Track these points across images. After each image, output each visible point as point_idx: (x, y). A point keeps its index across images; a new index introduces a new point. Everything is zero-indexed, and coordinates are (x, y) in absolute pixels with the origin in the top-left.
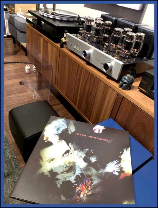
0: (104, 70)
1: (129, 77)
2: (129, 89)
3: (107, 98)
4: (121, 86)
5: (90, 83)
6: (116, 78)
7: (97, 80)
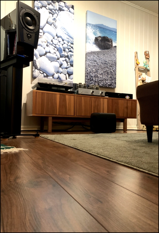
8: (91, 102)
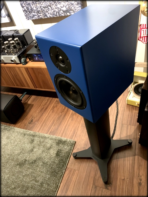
0: (13, 62)
1: (23, 59)
2: (27, 63)
3: (23, 72)
4: (23, 65)
5: (12, 71)
6: (19, 63)
7: (14, 68)
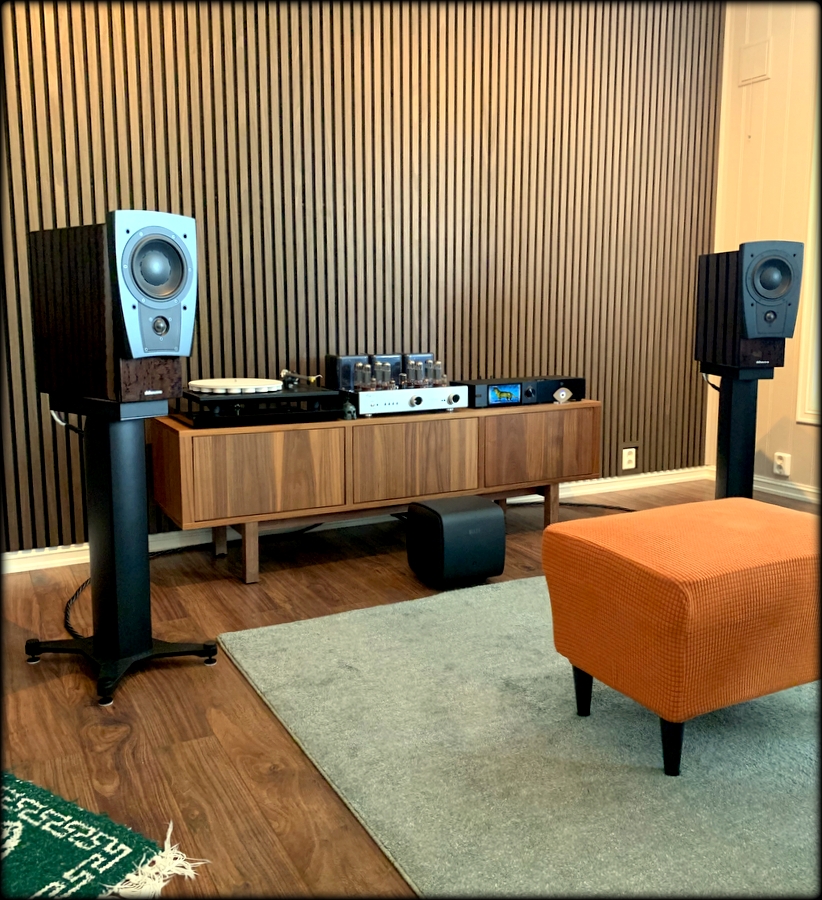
7: (446, 422)
8: (410, 441)
